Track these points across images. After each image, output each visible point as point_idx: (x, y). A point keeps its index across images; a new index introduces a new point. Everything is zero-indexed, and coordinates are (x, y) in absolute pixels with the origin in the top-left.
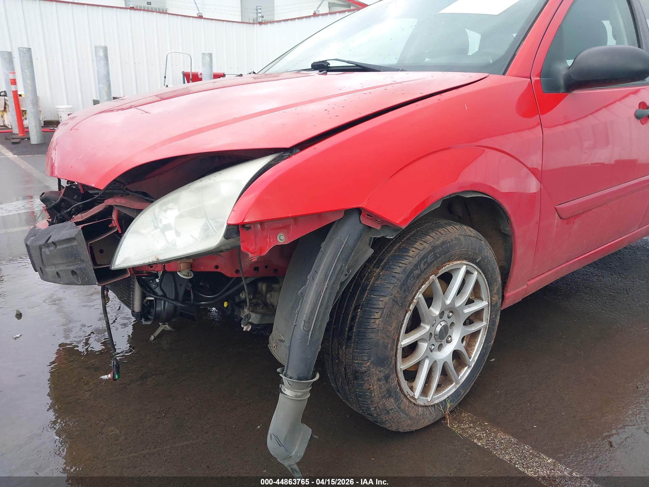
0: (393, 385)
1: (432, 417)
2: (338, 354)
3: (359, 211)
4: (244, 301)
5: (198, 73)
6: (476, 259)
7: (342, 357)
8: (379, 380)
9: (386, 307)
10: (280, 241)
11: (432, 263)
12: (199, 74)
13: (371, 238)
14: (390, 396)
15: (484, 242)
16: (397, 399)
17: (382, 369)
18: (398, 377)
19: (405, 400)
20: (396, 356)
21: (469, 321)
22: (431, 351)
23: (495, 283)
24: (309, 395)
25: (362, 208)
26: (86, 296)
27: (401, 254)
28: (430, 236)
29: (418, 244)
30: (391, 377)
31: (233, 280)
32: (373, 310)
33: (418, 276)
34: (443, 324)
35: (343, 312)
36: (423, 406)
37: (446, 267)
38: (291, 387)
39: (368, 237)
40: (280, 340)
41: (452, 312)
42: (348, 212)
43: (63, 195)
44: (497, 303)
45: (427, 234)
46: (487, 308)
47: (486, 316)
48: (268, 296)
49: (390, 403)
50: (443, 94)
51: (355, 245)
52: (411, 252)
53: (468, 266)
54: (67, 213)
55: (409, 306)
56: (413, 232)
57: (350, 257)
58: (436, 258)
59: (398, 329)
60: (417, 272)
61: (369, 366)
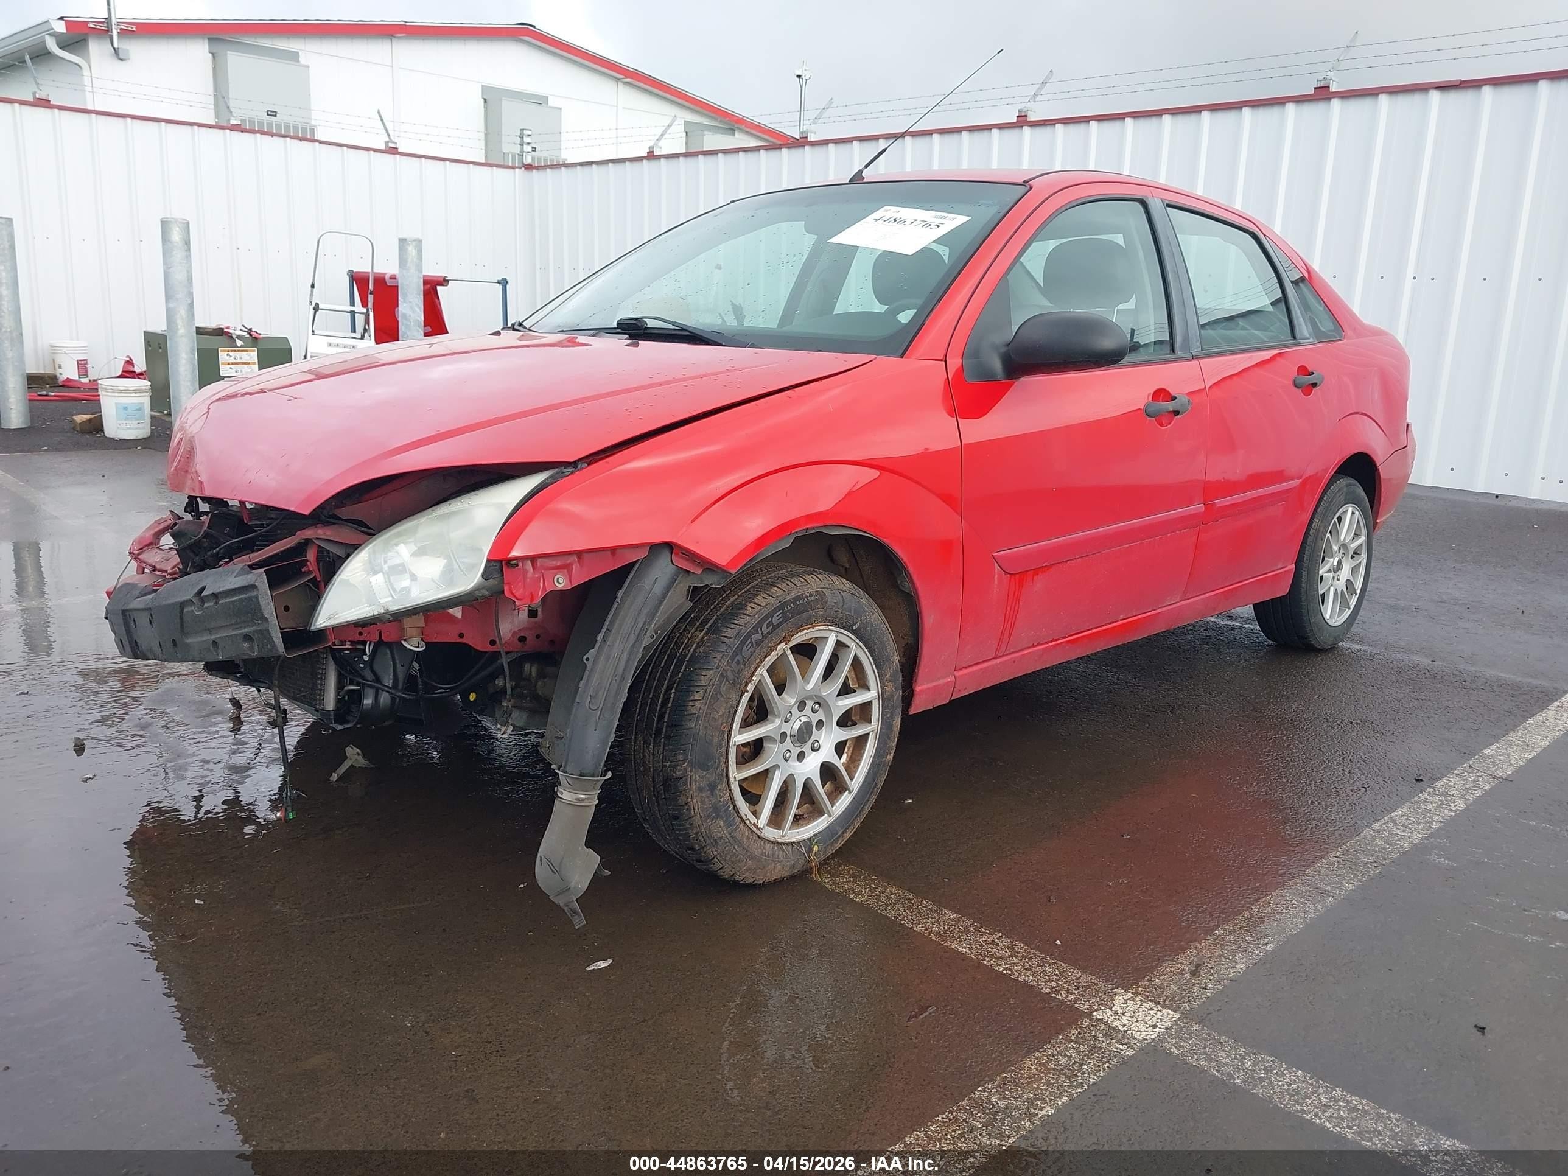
0: (722, 800)
1: (788, 861)
2: (644, 756)
3: (670, 546)
4: (503, 692)
5: (385, 274)
6: (852, 626)
7: (649, 762)
8: (700, 789)
9: (711, 684)
10: (557, 585)
11: (779, 625)
12: (387, 277)
13: (690, 587)
14: (718, 816)
15: (865, 600)
16: (729, 824)
17: (705, 773)
18: (730, 790)
19: (742, 825)
20: (727, 758)
21: (845, 721)
22: (787, 760)
23: (887, 664)
24: (597, 801)
25: (674, 543)
26: (198, 718)
27: (734, 611)
28: (778, 587)
29: (759, 597)
30: (719, 788)
31: (487, 655)
32: (692, 688)
33: (759, 643)
34: (803, 719)
35: (651, 696)
36: (772, 842)
37: (802, 633)
38: (573, 788)
39: (683, 586)
40: (557, 738)
41: (819, 704)
42: (656, 548)
43: (208, 527)
44: (892, 696)
45: (773, 585)
46: (877, 700)
47: (876, 713)
48: (540, 683)
49: (719, 827)
50: (796, 389)
51: (665, 596)
52: (749, 608)
53: (839, 634)
54: (213, 555)
55: (746, 686)
56: (756, 582)
57: (657, 612)
58: (786, 619)
59: (729, 717)
60: (758, 636)
61: (685, 769)
